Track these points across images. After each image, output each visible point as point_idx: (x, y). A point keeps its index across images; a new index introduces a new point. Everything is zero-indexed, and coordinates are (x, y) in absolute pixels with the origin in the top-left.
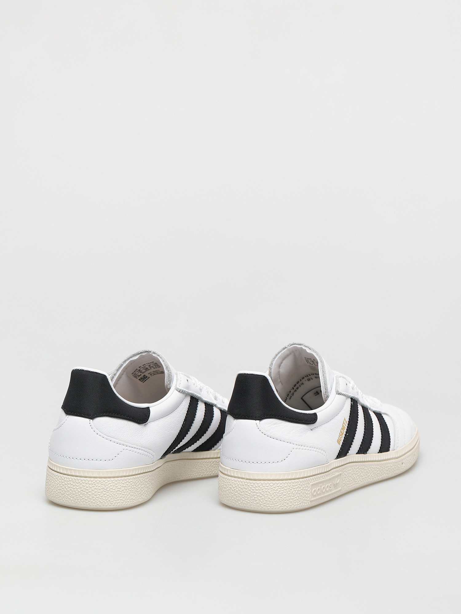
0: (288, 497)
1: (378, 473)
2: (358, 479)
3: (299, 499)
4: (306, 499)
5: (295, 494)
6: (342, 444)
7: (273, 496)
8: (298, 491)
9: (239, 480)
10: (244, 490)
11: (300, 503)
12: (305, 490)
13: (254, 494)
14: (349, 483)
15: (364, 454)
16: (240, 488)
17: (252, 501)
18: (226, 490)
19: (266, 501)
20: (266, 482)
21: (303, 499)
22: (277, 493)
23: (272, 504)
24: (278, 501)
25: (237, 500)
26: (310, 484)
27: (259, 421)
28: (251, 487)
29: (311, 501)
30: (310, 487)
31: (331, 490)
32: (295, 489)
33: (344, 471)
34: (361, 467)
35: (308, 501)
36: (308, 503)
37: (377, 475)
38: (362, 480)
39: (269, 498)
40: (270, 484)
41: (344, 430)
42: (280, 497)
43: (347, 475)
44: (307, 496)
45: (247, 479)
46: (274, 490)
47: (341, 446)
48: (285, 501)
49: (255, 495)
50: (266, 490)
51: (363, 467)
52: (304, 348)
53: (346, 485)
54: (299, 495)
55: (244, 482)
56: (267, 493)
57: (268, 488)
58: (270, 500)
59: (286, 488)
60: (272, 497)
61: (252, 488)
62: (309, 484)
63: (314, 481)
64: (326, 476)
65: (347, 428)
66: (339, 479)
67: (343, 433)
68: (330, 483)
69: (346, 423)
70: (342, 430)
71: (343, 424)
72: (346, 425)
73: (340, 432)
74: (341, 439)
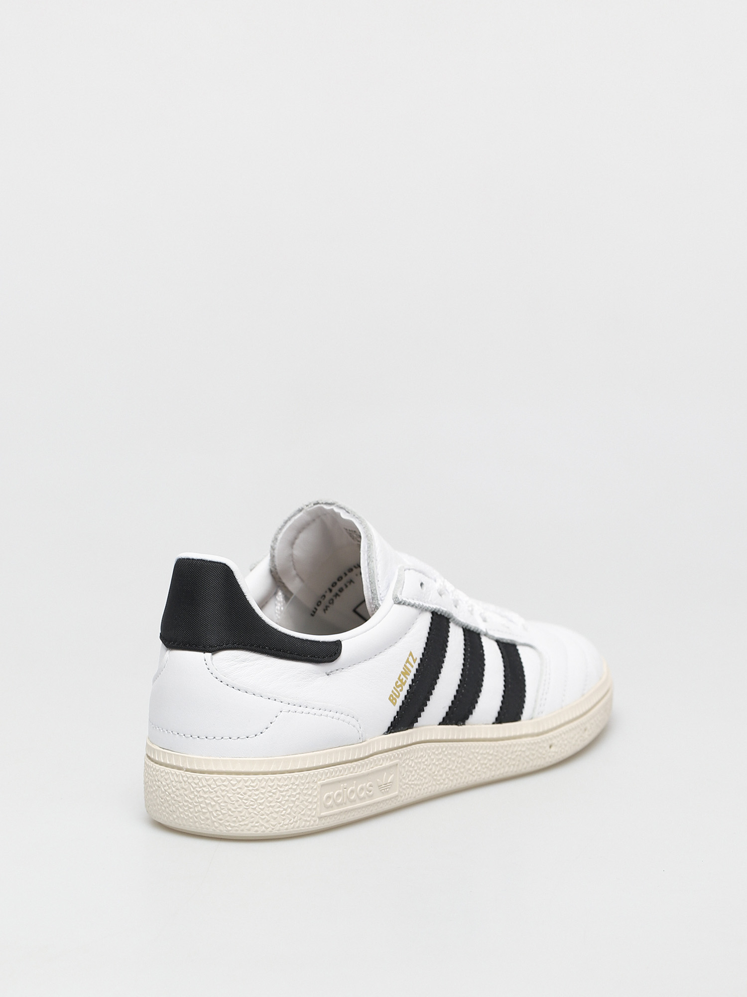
0: (269, 807)
1: (491, 765)
2: (441, 776)
3: (293, 813)
4: (309, 813)
5: (283, 802)
6: (401, 704)
7: (236, 805)
8: (289, 796)
9: (173, 771)
10: (182, 791)
11: (293, 822)
12: (305, 795)
13: (200, 800)
14: (419, 783)
15: (456, 724)
16: (174, 787)
17: (196, 815)
18: (152, 790)
19: (223, 814)
20: (223, 777)
21: (302, 813)
22: (246, 800)
23: (234, 822)
24: (247, 815)
25: (171, 811)
26: (319, 783)
27: (210, 654)
28: (194, 785)
29: (320, 818)
30: (319, 790)
31: (371, 797)
32: (284, 793)
33: (407, 759)
34: (450, 752)
35: (313, 817)
36: (315, 821)
37: (490, 767)
38: (451, 778)
39: (230, 810)
40: (231, 782)
41: (407, 676)
42: (252, 808)
43: (413, 767)
44: (309, 807)
45: (187, 770)
46: (238, 794)
47: (398, 709)
48: (263, 815)
49: (201, 803)
50: (223, 794)
51: (455, 752)
52: (336, 510)
53: (412, 786)
54: (291, 805)
55: (182, 775)
56: (226, 799)
57: (227, 789)
58: (231, 814)
59: (263, 791)
60: (236, 808)
61: (196, 787)
62: (316, 782)
63: (329, 778)
64: (359, 767)
65: (415, 672)
66: (393, 775)
67: (404, 681)
68: (369, 782)
69: (415, 661)
70: (402, 676)
71: (406, 663)
72: (412, 666)
73: (398, 680)
74: (399, 693)
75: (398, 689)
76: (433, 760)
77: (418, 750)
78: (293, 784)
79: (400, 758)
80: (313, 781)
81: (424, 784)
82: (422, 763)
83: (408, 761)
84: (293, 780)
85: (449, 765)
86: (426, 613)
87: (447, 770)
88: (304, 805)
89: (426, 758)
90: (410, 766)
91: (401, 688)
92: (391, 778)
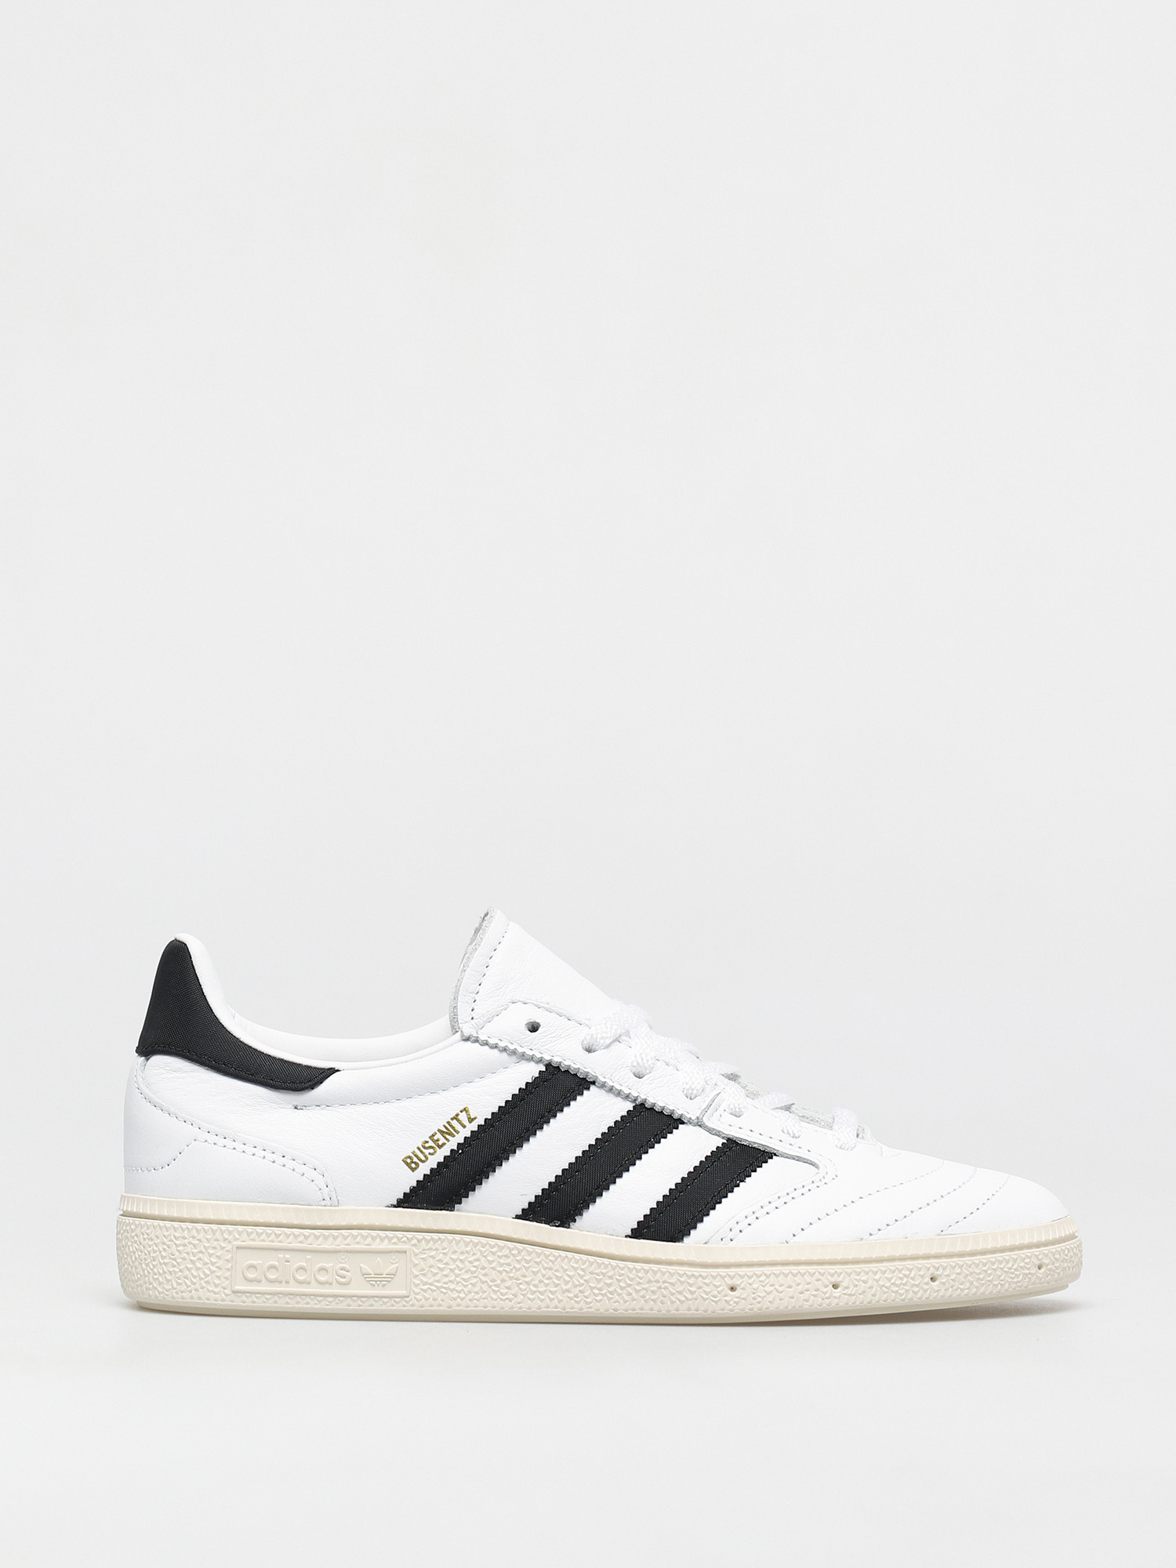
0: (162, 1264)
6: (426, 1172)
8: (187, 1253)
12: (211, 1255)
24: (141, 1272)
26: (234, 1243)
27: (146, 1059)
41: (449, 1137)
43: (446, 1264)
44: (217, 1274)
47: (419, 1177)
48: (155, 1274)
53: (443, 1290)
62: (230, 1242)
63: (253, 1240)
64: (317, 1238)
65: (468, 1135)
66: (397, 1265)
67: (440, 1143)
68: (341, 1263)
69: (471, 1120)
70: (438, 1136)
71: (450, 1121)
72: (464, 1127)
73: (428, 1140)
74: (425, 1156)
75: (427, 1152)
76: (490, 1262)
77: (458, 1243)
78: (194, 1237)
79: (414, 1245)
80: (226, 1239)
81: (470, 1292)
82: (466, 1262)
83: (433, 1253)
84: (194, 1233)
85: (524, 1276)
86: (532, 1064)
87: (521, 1284)
88: (210, 1269)
89: (475, 1257)
90: (440, 1261)
91: (431, 1151)
92: (391, 1268)
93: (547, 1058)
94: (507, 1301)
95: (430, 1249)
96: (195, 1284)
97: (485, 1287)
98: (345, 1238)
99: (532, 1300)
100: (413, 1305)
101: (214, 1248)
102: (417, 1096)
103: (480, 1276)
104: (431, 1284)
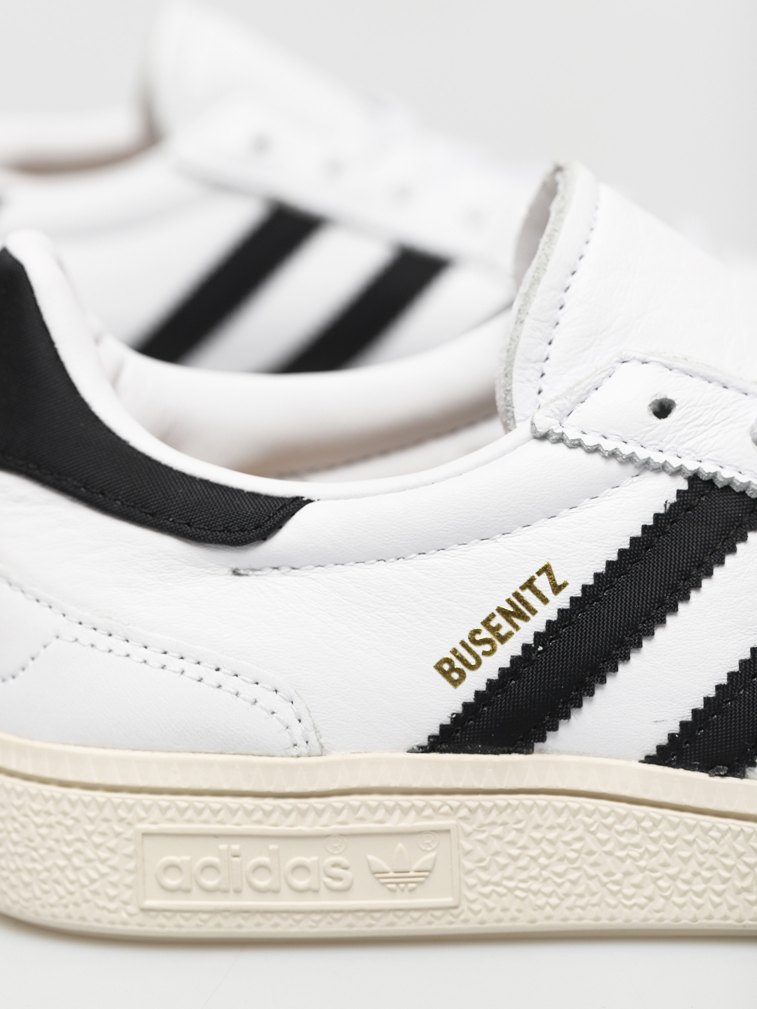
4: (112, 892)
6: (481, 688)
8: (56, 841)
12: (99, 846)
21: (93, 888)
26: (137, 826)
29: (147, 911)
30: (137, 842)
31: (339, 892)
32: (44, 831)
35: (125, 903)
41: (517, 621)
43: (524, 848)
44: (111, 879)
62: (129, 824)
63: (172, 820)
64: (287, 814)
65: (554, 617)
66: (433, 854)
67: (503, 632)
68: (333, 854)
69: (557, 589)
70: (499, 620)
71: (520, 591)
72: (545, 601)
73: (481, 627)
74: (477, 658)
75: (478, 650)
76: (603, 843)
77: (543, 810)
78: (65, 814)
79: (464, 818)
80: (122, 820)
81: (567, 895)
82: (560, 845)
83: (498, 830)
84: (65, 806)
85: (665, 865)
86: (664, 478)
87: (660, 878)
88: (97, 871)
89: (577, 834)
90: (512, 843)
91: (487, 647)
92: (423, 861)
93: (691, 466)
94: (636, 909)
95: (493, 824)
96: (71, 893)
97: (594, 885)
98: (338, 812)
99: (681, 906)
100: (466, 921)
101: (103, 834)
102: (455, 546)
103: (586, 867)
104: (497, 884)
